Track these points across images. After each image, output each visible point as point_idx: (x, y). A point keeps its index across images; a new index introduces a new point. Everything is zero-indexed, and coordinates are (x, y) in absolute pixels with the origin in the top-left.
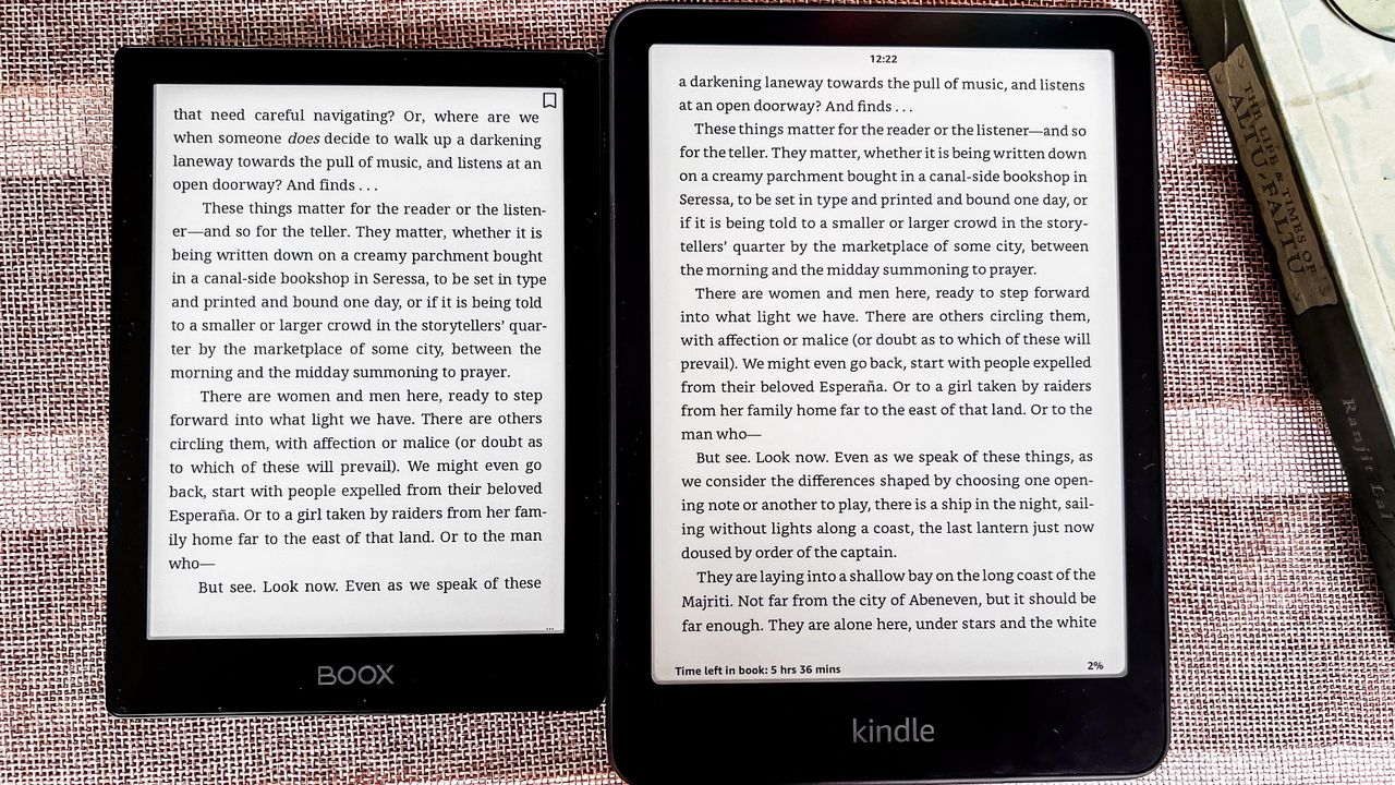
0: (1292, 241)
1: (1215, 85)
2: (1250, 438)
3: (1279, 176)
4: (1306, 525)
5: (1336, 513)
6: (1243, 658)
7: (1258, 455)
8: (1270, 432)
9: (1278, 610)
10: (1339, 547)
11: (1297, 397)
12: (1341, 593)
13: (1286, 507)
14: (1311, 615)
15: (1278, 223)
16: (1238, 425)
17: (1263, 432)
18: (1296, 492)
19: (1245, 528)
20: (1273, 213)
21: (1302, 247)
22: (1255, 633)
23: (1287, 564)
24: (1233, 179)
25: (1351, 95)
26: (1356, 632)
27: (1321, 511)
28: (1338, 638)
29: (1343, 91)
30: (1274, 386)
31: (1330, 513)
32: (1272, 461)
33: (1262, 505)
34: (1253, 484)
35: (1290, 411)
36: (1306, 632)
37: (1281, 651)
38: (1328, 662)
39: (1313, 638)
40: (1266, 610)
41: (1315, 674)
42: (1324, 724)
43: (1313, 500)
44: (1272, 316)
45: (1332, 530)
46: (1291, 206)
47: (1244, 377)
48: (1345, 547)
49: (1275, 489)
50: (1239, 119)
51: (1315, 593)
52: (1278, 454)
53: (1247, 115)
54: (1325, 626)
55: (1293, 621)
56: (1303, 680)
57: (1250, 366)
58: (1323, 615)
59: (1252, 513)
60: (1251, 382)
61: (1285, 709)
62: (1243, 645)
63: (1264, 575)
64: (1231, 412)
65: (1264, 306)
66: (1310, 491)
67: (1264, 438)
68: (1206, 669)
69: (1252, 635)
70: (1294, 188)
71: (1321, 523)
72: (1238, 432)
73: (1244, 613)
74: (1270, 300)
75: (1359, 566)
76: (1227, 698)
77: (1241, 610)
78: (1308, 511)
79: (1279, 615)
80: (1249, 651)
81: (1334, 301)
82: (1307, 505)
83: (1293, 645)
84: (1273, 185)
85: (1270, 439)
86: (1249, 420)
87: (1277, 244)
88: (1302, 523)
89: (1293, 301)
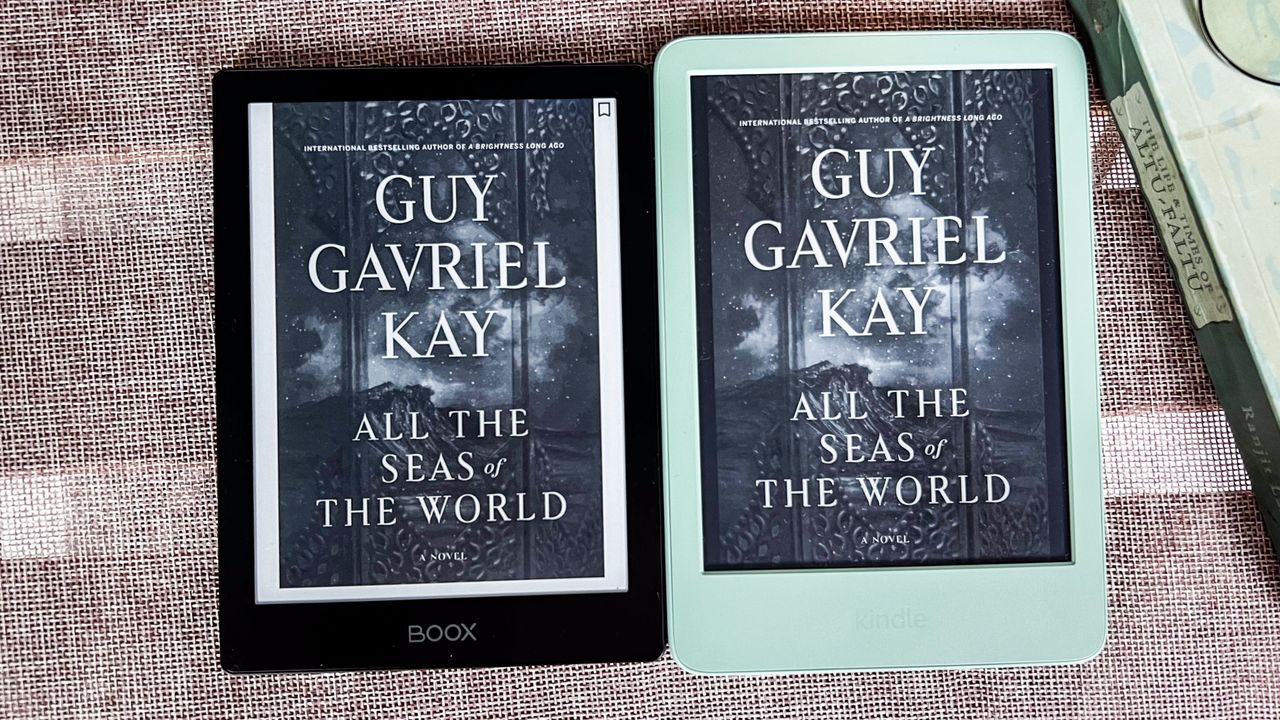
0: (1191, 261)
1: (1117, 116)
2: (1158, 443)
3: (1177, 202)
4: (1212, 522)
5: (1240, 510)
6: (1157, 646)
7: (1166, 458)
8: (1176, 437)
9: (1188, 602)
10: (1244, 542)
11: (1201, 404)
12: (1247, 585)
13: (1193, 506)
14: (1219, 605)
15: (1178, 245)
16: (1146, 431)
17: (1170, 437)
18: (1202, 491)
19: (1156, 526)
20: (1173, 235)
21: (1200, 268)
22: (1167, 623)
23: (1196, 558)
24: (1136, 203)
25: (1241, 127)
26: (1262, 620)
27: (1226, 508)
28: (1245, 626)
29: (1234, 123)
30: (1179, 393)
31: (1234, 510)
32: (1179, 463)
33: (1171, 505)
34: (1163, 485)
35: (1195, 415)
36: (1215, 621)
37: (1191, 639)
38: (1236, 648)
39: (1222, 626)
40: (1177, 601)
41: (1225, 660)
42: (1234, 706)
43: (1218, 498)
44: (1176, 329)
45: (1236, 526)
46: (1188, 230)
47: (1151, 386)
48: (1250, 541)
49: (1183, 490)
50: (1140, 148)
51: (1223, 585)
52: (1185, 457)
53: (1146, 145)
54: (1232, 616)
55: (1201, 612)
56: (1213, 666)
57: (1155, 376)
58: (1231, 605)
59: (1162, 513)
60: (1157, 391)
61: (1197, 693)
62: (1156, 634)
63: (1174, 569)
64: (1139, 419)
65: (1169, 319)
66: (1215, 490)
67: (1171, 443)
68: (1122, 658)
69: (1164, 625)
70: (1189, 214)
71: (1227, 519)
72: (1147, 437)
73: (1156, 606)
74: (1173, 314)
75: (1263, 558)
76: (1143, 684)
77: (1153, 603)
78: (1214, 509)
79: (1189, 607)
80: (1162, 640)
81: (1230, 318)
82: (1213, 504)
83: (1203, 633)
84: (1171, 210)
85: (1177, 442)
86: (1157, 426)
87: (1178, 265)
88: (1209, 520)
89: (1195, 316)
